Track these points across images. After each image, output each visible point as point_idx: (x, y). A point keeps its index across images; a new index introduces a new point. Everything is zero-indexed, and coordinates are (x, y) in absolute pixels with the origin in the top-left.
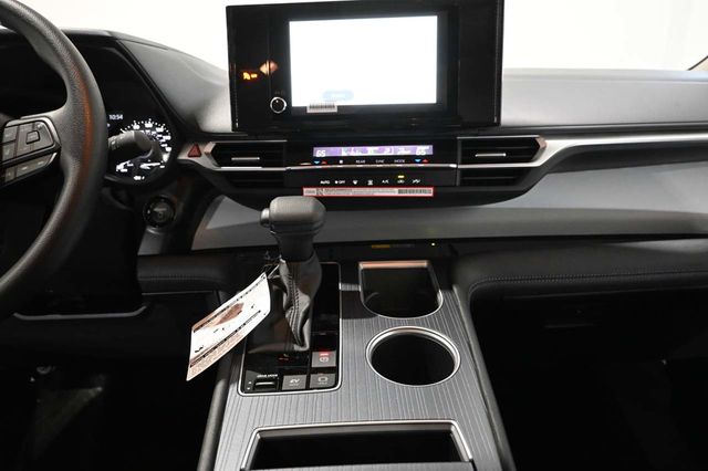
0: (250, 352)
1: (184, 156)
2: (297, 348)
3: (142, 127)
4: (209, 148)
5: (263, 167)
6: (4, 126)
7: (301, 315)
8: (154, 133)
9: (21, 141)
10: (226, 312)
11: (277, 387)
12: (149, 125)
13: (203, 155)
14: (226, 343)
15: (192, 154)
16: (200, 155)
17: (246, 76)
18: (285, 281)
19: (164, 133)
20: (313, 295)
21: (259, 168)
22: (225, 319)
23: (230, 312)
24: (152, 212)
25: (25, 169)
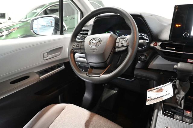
0: (165, 104)
1: (152, 45)
2: (179, 107)
3: (141, 35)
4: (160, 43)
5: (176, 51)
6: (117, 38)
7: (181, 98)
8: (144, 37)
9: (120, 43)
10: (158, 89)
11: (172, 117)
12: (143, 34)
13: (158, 45)
14: (158, 99)
15: (154, 45)
16: (157, 45)
17: (177, 25)
18: (177, 86)
19: (146, 37)
20: (186, 92)
21: (175, 52)
22: (157, 92)
23: (159, 90)
24: (141, 58)
25: (120, 49)
